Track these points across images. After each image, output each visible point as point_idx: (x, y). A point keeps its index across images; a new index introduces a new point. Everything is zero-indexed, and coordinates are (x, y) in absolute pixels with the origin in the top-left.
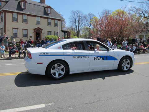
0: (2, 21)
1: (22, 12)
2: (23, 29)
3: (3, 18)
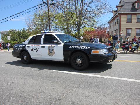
0: (118, 23)
1: (136, 12)
2: (136, 29)
3: (119, 21)
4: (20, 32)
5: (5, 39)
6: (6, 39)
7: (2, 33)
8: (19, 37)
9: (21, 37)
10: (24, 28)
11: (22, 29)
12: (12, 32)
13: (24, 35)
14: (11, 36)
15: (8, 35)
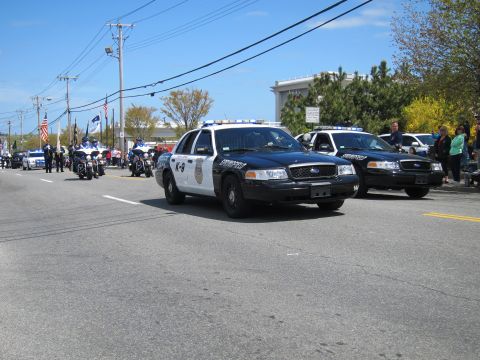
4: (365, 83)
5: (295, 120)
6: (301, 117)
7: (281, 93)
8: (358, 108)
9: (366, 107)
10: (383, 64)
11: (373, 70)
12: (325, 87)
13: (382, 97)
14: (321, 104)
15: (310, 102)
